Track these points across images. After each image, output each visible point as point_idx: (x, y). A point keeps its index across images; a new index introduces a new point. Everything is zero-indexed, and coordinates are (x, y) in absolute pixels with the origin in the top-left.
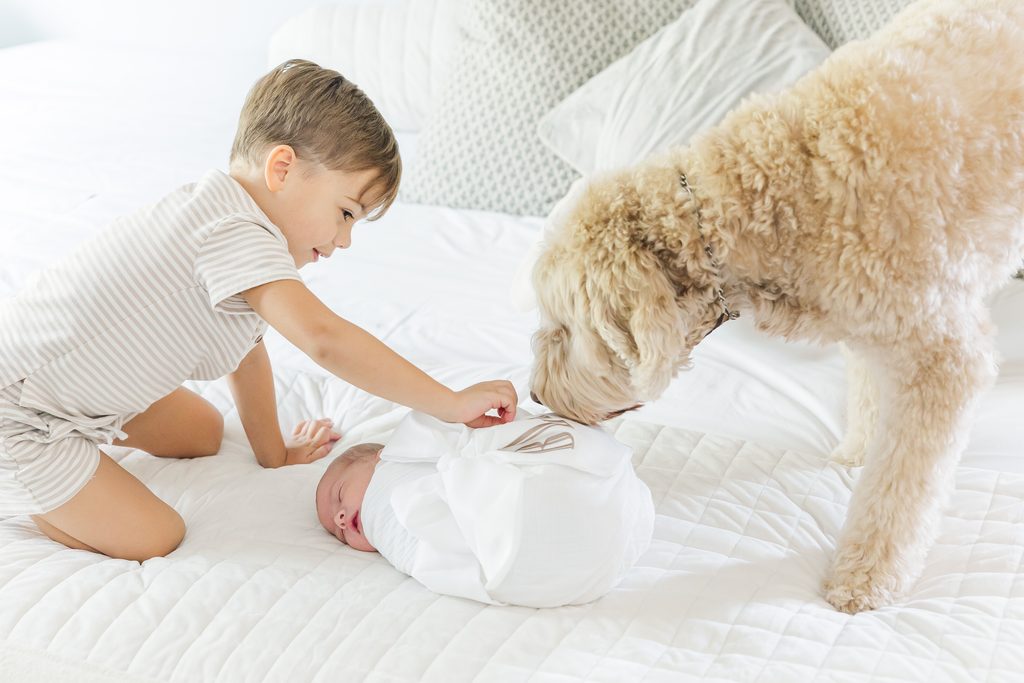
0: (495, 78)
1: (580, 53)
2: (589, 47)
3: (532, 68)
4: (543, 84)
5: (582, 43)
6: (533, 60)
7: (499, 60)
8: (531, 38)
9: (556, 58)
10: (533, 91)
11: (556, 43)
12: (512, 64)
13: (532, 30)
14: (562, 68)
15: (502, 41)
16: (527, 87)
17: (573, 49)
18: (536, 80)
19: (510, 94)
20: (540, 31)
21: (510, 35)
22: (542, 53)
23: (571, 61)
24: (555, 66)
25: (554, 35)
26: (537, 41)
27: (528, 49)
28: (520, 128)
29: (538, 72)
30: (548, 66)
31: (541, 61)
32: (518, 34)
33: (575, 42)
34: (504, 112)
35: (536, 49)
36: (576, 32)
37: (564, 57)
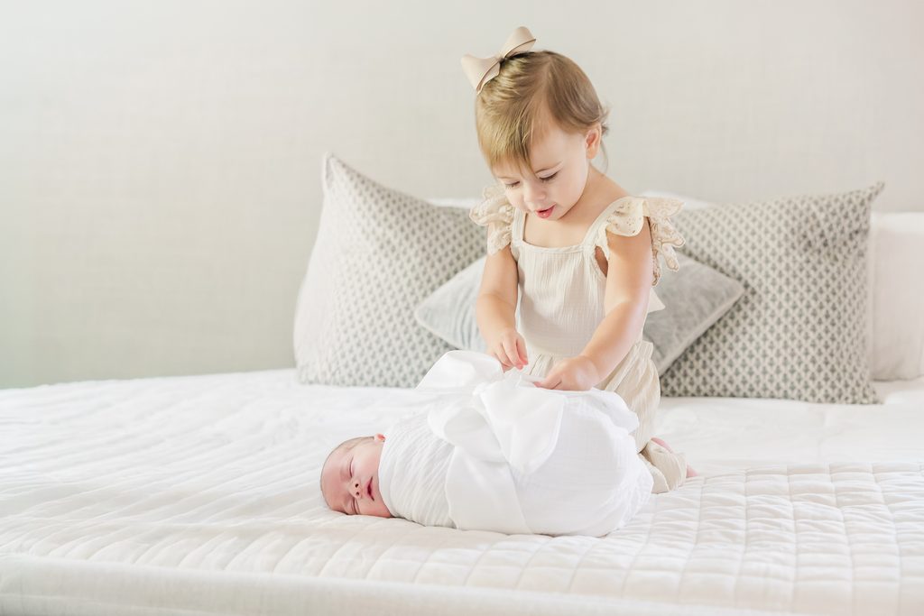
0: (376, 278)
1: (447, 255)
2: (453, 250)
3: (408, 267)
4: (417, 279)
5: (448, 248)
6: (409, 260)
7: (379, 262)
8: (406, 244)
9: (428, 259)
10: (409, 284)
11: (427, 248)
12: (390, 265)
13: (407, 238)
14: (433, 266)
15: (382, 247)
16: (404, 282)
17: (441, 252)
18: (411, 275)
19: (390, 288)
20: (414, 239)
21: (389, 242)
22: (416, 255)
23: (440, 260)
24: (428, 264)
25: (425, 242)
26: (412, 246)
27: (405, 253)
28: (399, 314)
29: (413, 269)
30: (421, 264)
31: (415, 261)
32: (395, 242)
33: (442, 246)
34: (384, 303)
35: (411, 253)
36: (442, 240)
37: (434, 258)
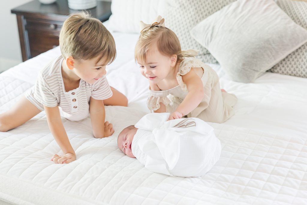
0: (178, 18)
1: (205, 11)
2: (207, 10)
3: (189, 15)
4: (193, 20)
5: (206, 8)
6: (190, 13)
7: (179, 12)
8: (190, 6)
9: (197, 13)
10: (190, 22)
11: (197, 8)
12: (183, 14)
13: (190, 4)
14: (199, 16)
15: (181, 6)
16: (188, 21)
17: (203, 10)
18: (191, 19)
19: (182, 23)
20: (193, 4)
21: (183, 5)
22: (193, 11)
23: (202, 13)
24: (197, 15)
25: (197, 6)
26: (192, 7)
27: (189, 9)
28: (185, 34)
29: (191, 17)
30: (194, 15)
31: (193, 13)
32: (186, 5)
33: (203, 8)
34: (180, 29)
35: (191, 10)
36: (204, 5)
37: (200, 12)
